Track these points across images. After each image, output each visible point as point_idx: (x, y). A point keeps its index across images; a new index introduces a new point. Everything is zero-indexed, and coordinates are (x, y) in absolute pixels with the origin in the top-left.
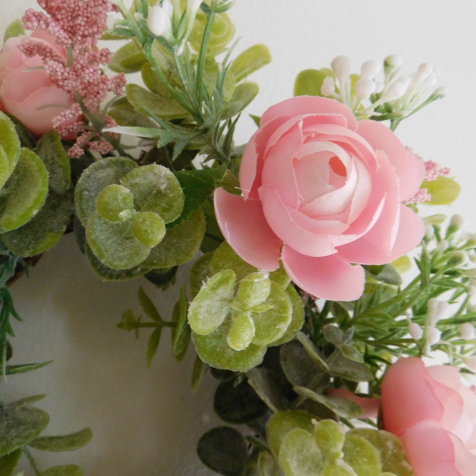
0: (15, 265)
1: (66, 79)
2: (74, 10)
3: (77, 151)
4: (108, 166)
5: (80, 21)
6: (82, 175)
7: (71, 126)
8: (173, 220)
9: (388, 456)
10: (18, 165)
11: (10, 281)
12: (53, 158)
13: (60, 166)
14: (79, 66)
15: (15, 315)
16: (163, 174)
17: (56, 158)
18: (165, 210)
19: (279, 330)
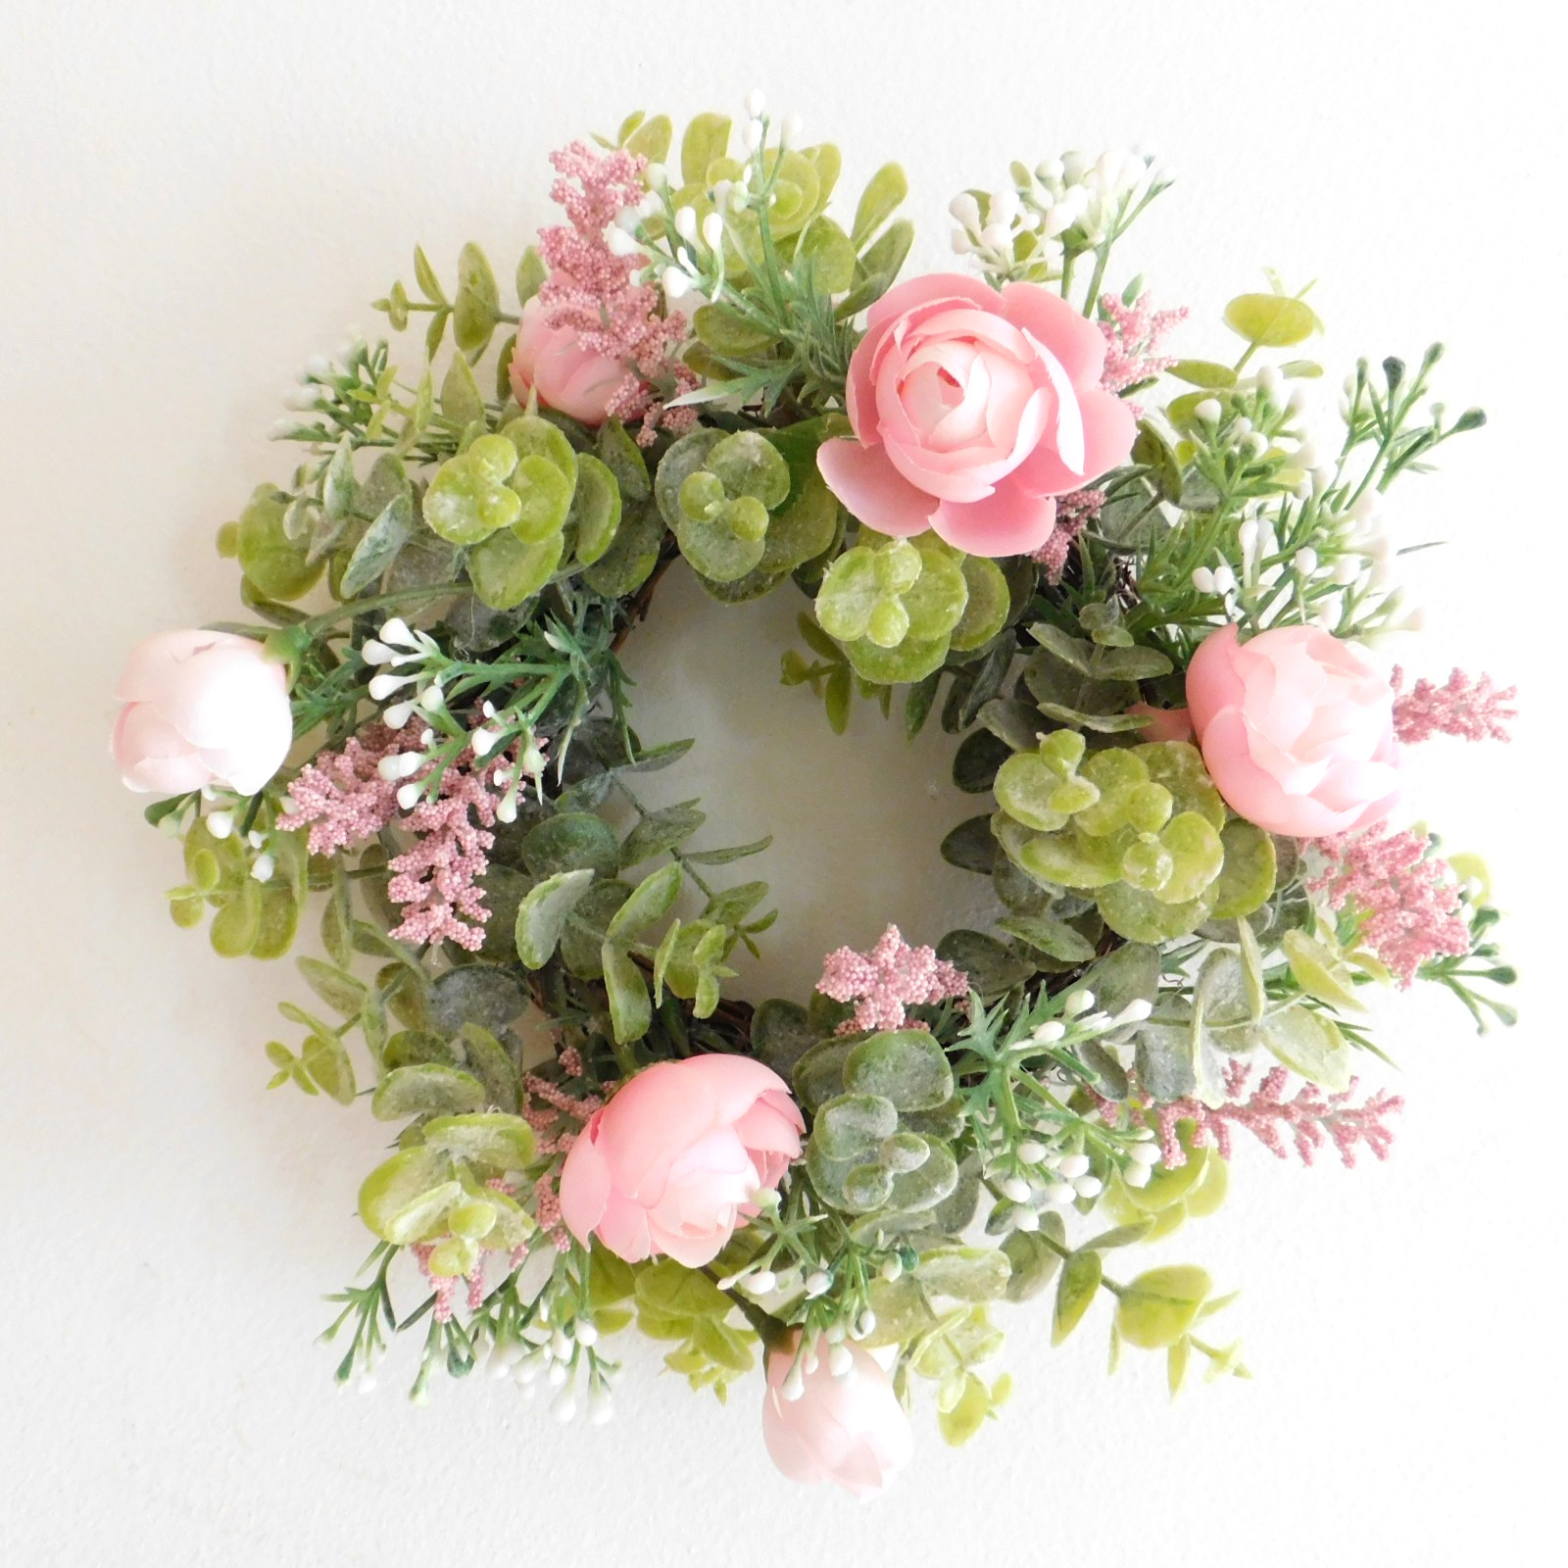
0: (612, 616)
1: (608, 348)
2: (593, 265)
3: (648, 435)
4: (688, 447)
5: (604, 274)
6: (659, 469)
7: (633, 402)
8: (784, 499)
9: (1180, 775)
10: (580, 479)
11: (615, 644)
12: (620, 455)
13: (631, 463)
14: (617, 330)
15: (628, 681)
16: (752, 442)
17: (624, 454)
18: (768, 489)
19: (950, 615)
